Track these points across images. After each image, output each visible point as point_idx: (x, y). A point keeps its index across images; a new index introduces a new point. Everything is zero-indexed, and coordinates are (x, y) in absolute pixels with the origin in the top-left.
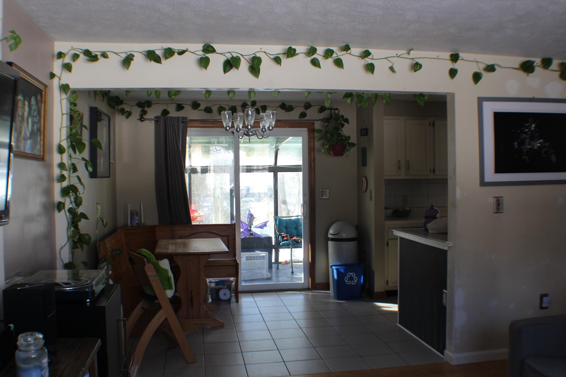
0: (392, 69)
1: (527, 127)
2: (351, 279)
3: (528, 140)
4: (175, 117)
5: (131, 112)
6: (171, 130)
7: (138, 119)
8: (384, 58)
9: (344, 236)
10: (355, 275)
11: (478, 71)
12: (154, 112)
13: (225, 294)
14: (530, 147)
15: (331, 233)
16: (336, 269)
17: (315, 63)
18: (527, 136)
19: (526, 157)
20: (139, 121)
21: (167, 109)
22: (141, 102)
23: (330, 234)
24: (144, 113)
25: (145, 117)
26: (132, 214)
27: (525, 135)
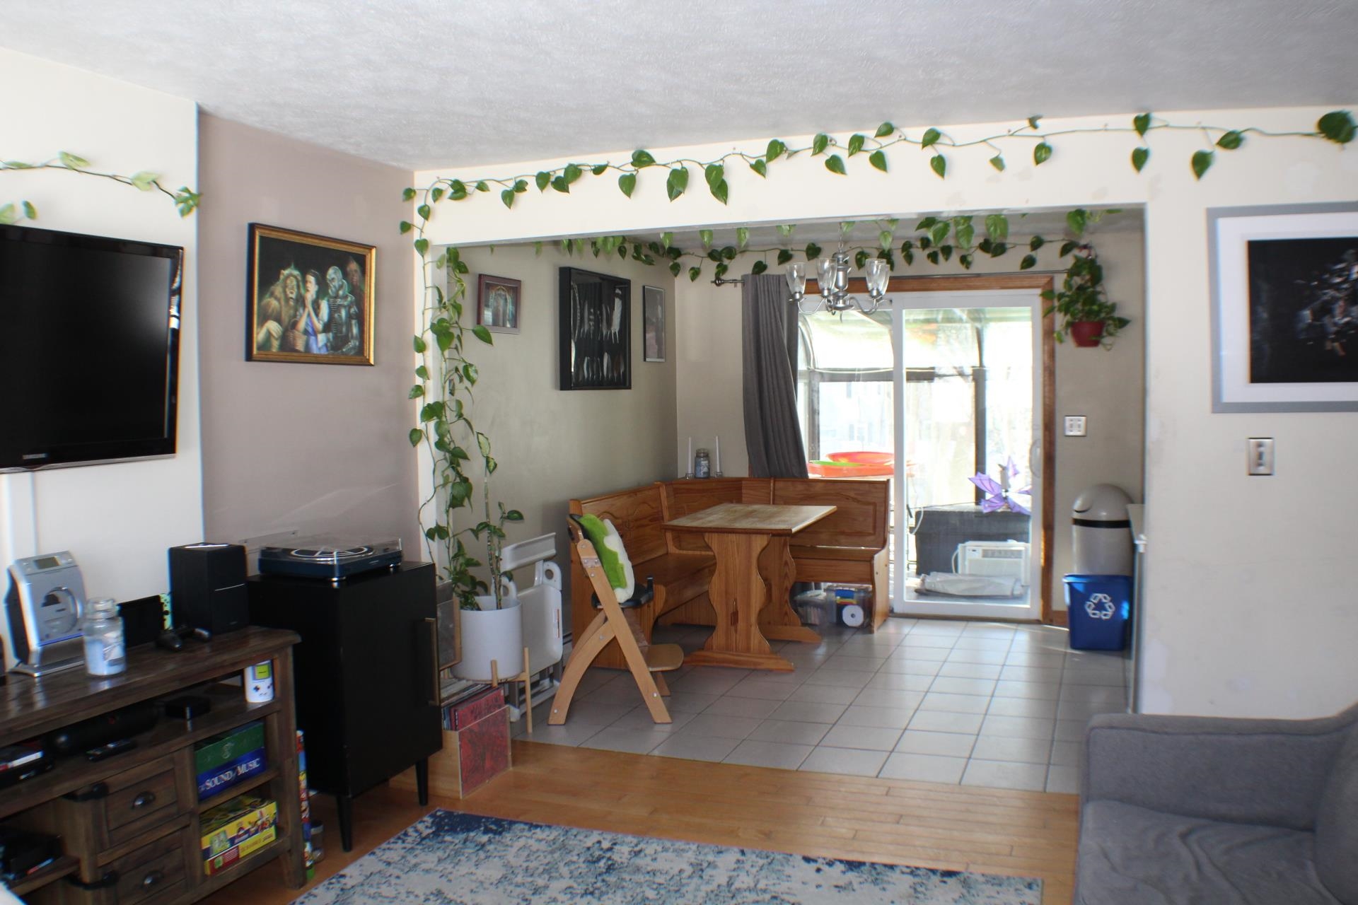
0: (997, 163)
1: (1339, 273)
2: (1100, 606)
3: (1341, 303)
4: (773, 276)
5: (699, 269)
6: (765, 299)
7: (712, 282)
8: (981, 142)
9: (1103, 515)
10: (1108, 598)
11: (1207, 149)
12: (740, 268)
13: (853, 616)
14: (1346, 319)
15: (1077, 510)
16: (1069, 584)
17: (835, 165)
18: (1338, 295)
19: (1336, 344)
20: (714, 285)
21: (763, 260)
22: (717, 251)
23: (1077, 512)
24: (722, 269)
25: (724, 277)
26: (698, 456)
27: (1331, 293)
